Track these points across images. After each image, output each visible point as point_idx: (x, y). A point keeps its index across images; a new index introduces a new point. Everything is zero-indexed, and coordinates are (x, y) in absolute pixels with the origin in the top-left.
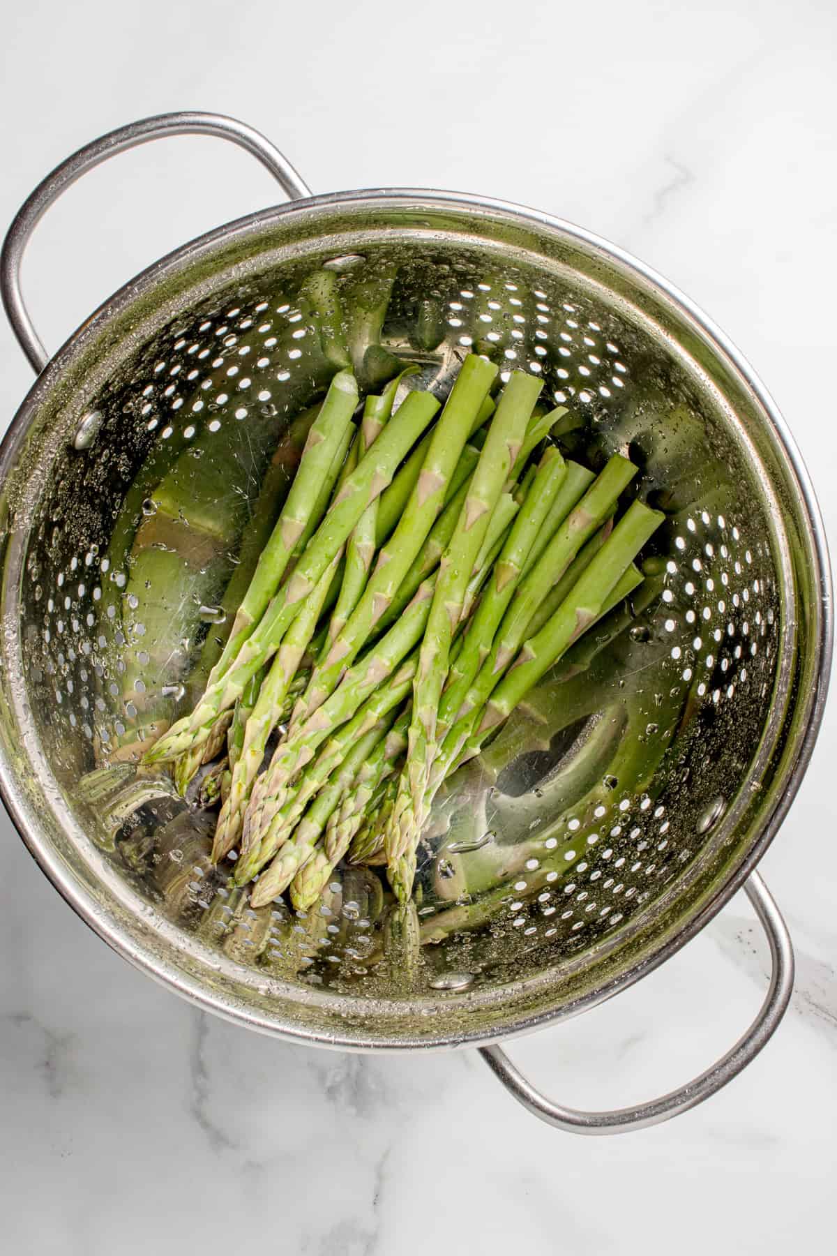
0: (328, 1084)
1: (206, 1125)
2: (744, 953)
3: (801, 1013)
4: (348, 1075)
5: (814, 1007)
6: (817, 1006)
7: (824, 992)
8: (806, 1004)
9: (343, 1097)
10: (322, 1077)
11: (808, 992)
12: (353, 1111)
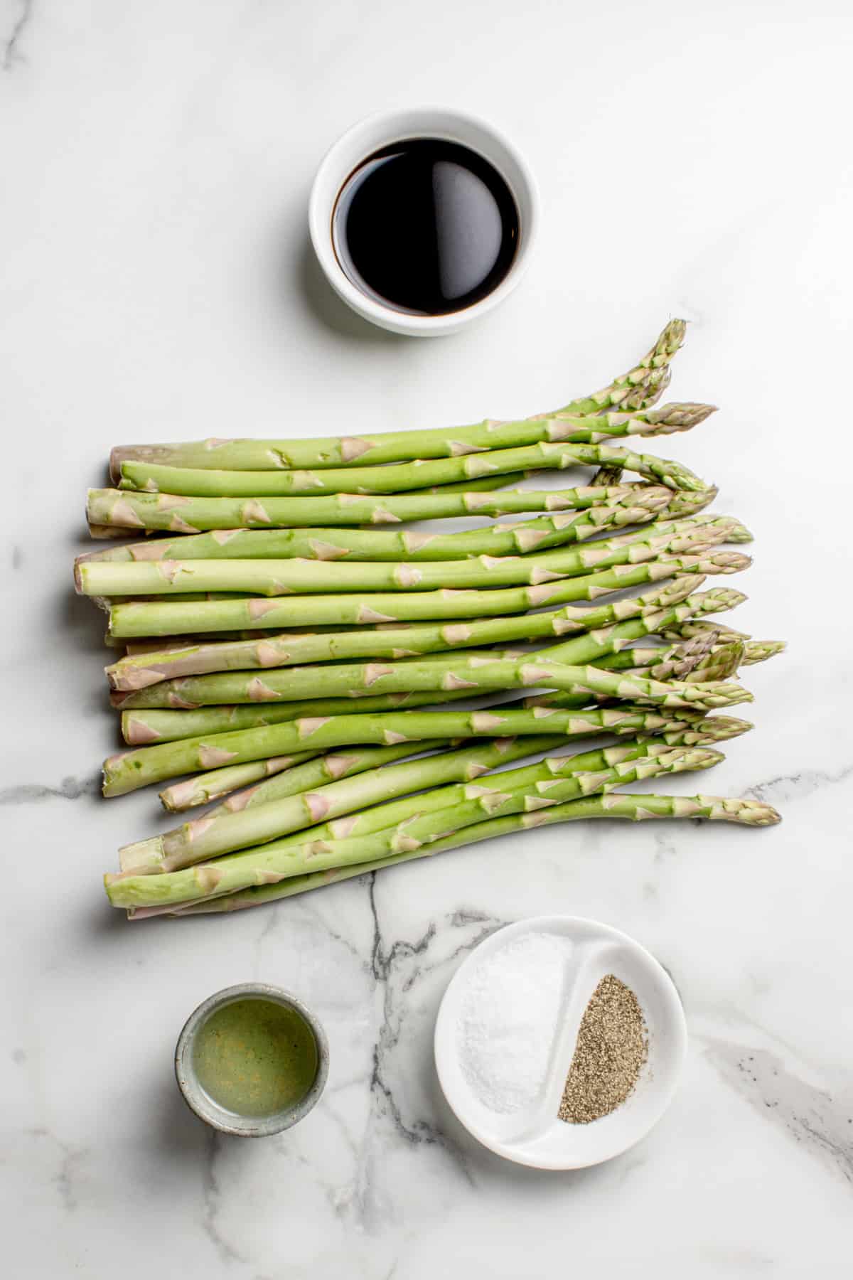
0: (337, 1201)
1: (216, 1240)
2: (745, 1080)
3: (799, 1139)
4: (356, 1194)
5: (811, 1134)
6: (815, 1133)
7: (821, 1119)
8: (803, 1130)
9: (352, 1213)
10: (330, 1195)
11: (806, 1119)
12: (360, 1228)
